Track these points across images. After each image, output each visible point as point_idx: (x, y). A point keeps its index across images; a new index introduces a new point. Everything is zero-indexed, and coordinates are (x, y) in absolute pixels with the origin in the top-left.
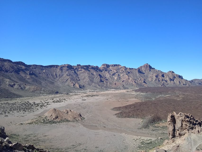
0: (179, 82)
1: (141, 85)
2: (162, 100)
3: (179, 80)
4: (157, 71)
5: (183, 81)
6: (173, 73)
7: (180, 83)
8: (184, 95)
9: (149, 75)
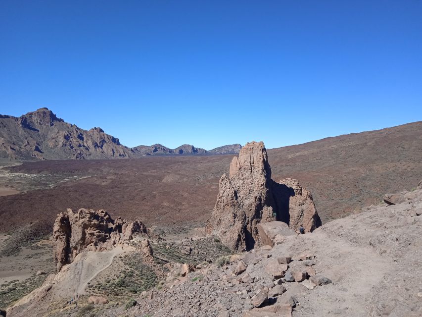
0: (113, 150)
1: (28, 156)
2: (69, 187)
3: (112, 146)
4: (68, 127)
5: (119, 149)
6: (101, 133)
7: (114, 153)
8: (115, 174)
9: (49, 133)
